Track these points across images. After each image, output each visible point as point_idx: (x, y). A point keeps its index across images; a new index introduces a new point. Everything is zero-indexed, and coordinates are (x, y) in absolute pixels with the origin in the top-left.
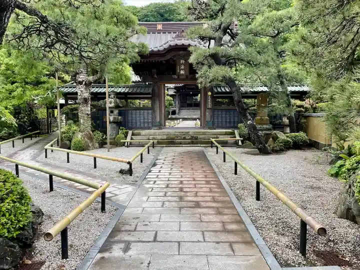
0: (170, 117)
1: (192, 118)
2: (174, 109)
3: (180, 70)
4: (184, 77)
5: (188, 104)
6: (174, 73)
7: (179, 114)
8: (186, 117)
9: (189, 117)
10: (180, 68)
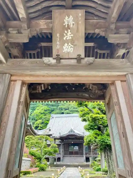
0: (55, 163)
1: (73, 165)
2: (59, 156)
3: (63, 43)
4: (74, 62)
5: (70, 152)
6: (48, 52)
7: (62, 161)
8: (69, 164)
9: (71, 164)
10: (62, 36)
